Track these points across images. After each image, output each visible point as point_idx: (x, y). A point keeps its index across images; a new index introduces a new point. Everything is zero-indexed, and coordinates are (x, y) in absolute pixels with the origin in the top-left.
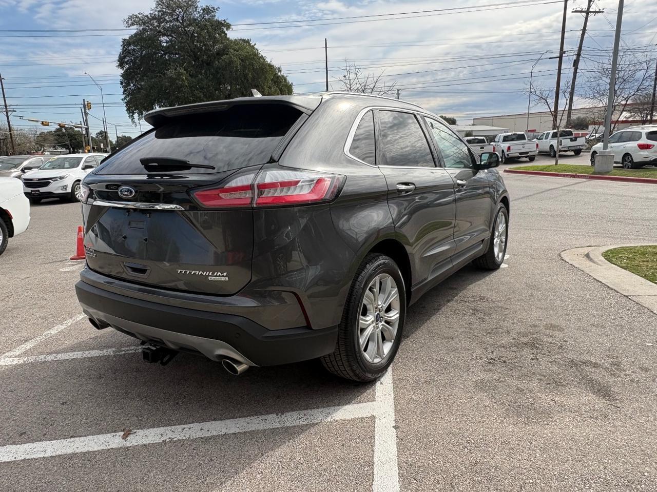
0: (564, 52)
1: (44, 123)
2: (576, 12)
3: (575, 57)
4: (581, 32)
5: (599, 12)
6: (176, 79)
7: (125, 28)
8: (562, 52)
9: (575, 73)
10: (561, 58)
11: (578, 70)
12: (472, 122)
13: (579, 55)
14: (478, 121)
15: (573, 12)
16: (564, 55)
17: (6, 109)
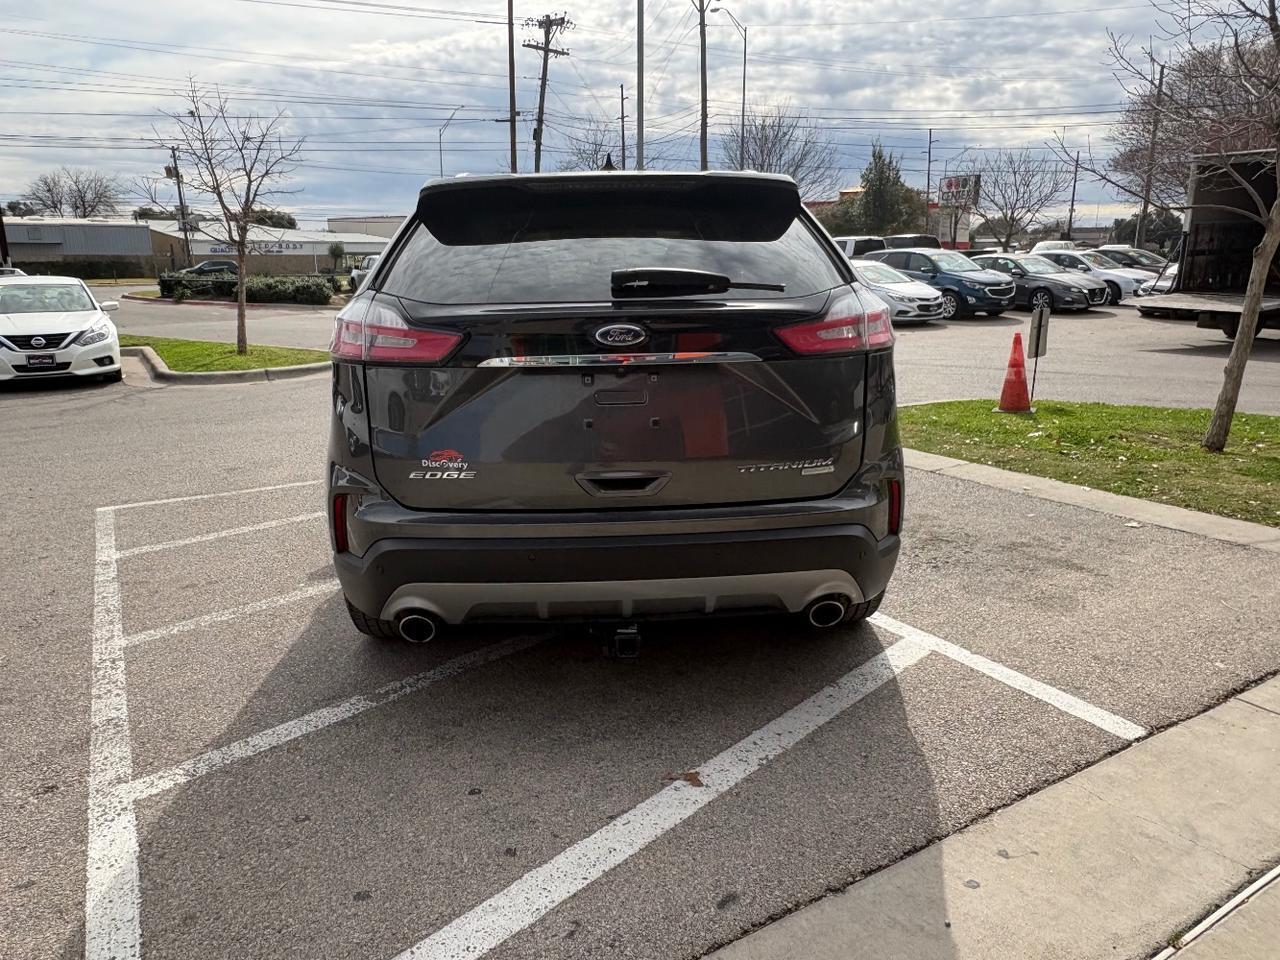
0: (518, 114)
2: (529, 46)
3: (535, 125)
4: (540, 82)
5: (563, 53)
8: (514, 113)
9: (538, 151)
10: (513, 121)
11: (542, 148)
12: (326, 226)
13: (540, 121)
14: (335, 224)
15: (524, 45)
16: (517, 118)
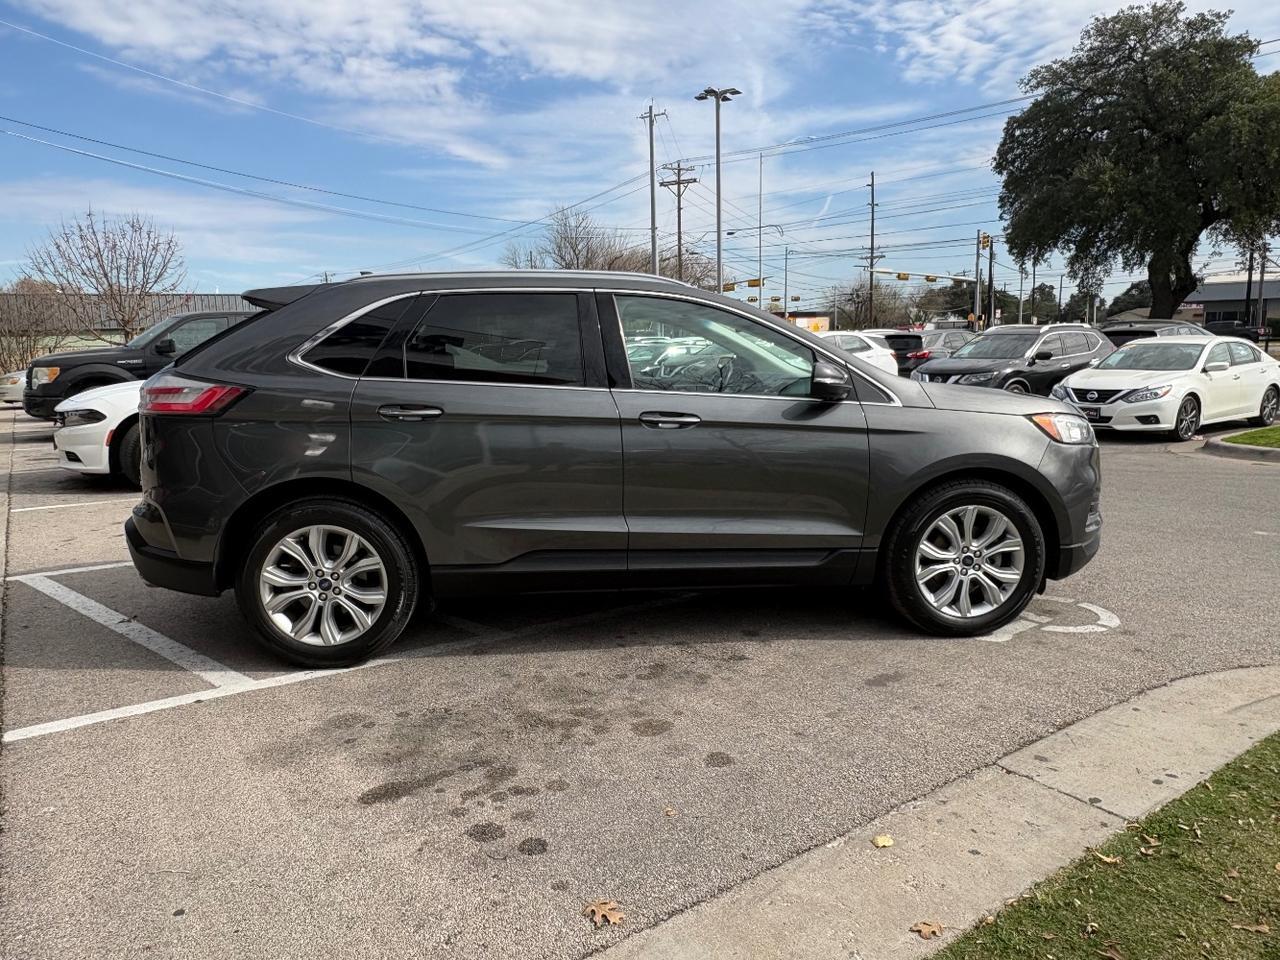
1: (902, 276)
6: (1089, 182)
7: (1022, 95)
17: (872, 253)
